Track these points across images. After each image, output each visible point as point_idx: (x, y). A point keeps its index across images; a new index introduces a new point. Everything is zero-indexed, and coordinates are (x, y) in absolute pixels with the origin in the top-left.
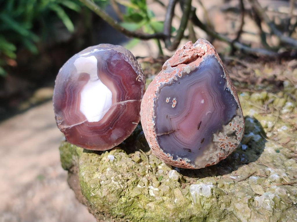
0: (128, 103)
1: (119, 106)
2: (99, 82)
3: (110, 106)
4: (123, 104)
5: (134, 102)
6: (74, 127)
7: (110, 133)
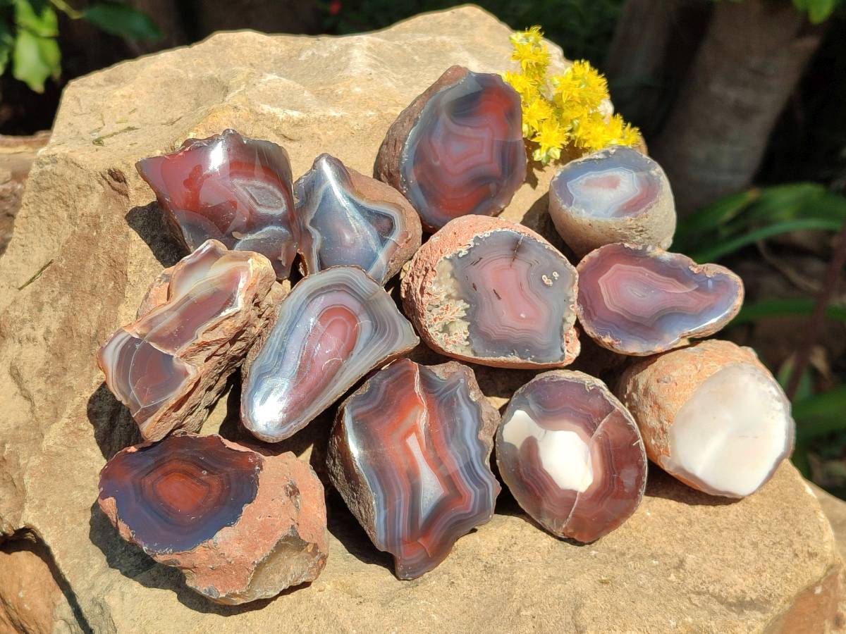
0: (604, 426)
1: (597, 439)
2: (549, 432)
3: (587, 448)
4: (600, 434)
5: (611, 419)
6: (573, 516)
7: (620, 482)
